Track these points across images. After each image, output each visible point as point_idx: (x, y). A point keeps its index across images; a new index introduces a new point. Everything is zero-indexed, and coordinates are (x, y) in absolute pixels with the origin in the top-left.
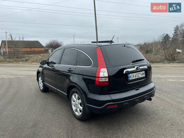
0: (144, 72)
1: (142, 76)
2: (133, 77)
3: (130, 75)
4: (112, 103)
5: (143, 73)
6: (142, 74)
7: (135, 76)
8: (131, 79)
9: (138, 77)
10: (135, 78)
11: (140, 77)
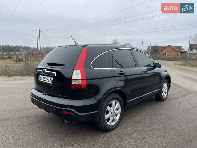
0: (52, 78)
1: (49, 82)
5: (50, 79)
9: (45, 81)
10: (43, 81)
11: (47, 82)
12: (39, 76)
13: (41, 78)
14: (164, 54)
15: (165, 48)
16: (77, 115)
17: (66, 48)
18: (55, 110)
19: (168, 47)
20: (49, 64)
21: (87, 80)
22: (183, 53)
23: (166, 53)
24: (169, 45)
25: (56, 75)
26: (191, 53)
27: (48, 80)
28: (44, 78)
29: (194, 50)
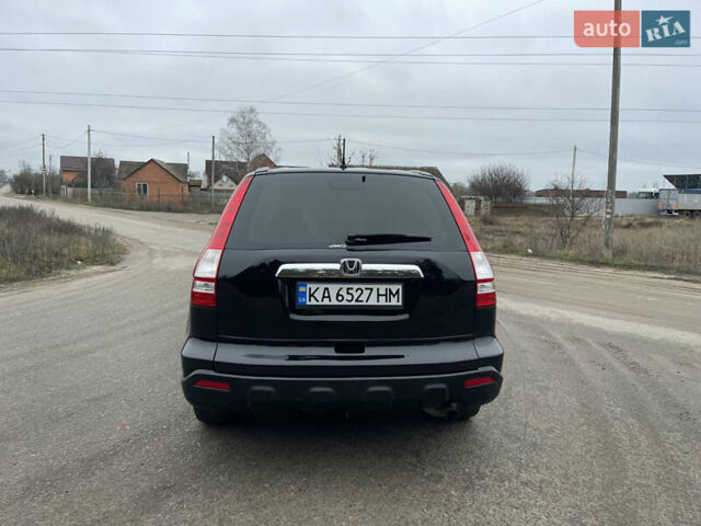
2: (324, 297)
3: (309, 286)
4: (212, 373)
5: (388, 290)
6: (379, 295)
7: (338, 295)
8: (313, 302)
9: (353, 303)
10: (334, 302)
11: (369, 303)
12: (301, 289)
13: (319, 295)
14: (139, 190)
15: (141, 166)
19: (151, 165)
20: (353, 240)
22: (193, 189)
23: (145, 186)
24: (155, 158)
25: (422, 275)
26: (216, 186)
27: (372, 296)
28: (343, 292)
29: (225, 178)
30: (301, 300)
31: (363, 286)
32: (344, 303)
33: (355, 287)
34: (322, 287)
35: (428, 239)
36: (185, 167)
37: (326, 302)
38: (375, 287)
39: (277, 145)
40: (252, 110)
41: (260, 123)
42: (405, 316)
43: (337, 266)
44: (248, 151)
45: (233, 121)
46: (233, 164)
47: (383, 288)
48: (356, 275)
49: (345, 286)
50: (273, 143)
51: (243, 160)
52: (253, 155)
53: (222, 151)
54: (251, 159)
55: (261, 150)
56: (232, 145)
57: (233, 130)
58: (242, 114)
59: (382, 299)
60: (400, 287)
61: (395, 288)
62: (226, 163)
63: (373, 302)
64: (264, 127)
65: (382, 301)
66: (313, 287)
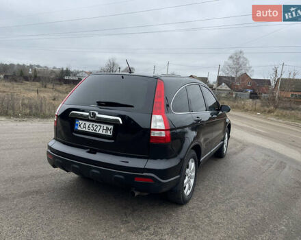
2: (84, 127)
3: (79, 121)
5: (108, 128)
6: (104, 129)
8: (80, 129)
9: (93, 131)
10: (87, 130)
11: (99, 132)
12: (77, 123)
13: (82, 126)
16: (160, 182)
17: (123, 77)
18: (122, 177)
20: (99, 104)
21: (171, 130)
25: (121, 123)
26: (219, 88)
27: (101, 129)
28: (90, 126)
29: (223, 84)
30: (76, 127)
31: (98, 125)
32: (90, 131)
33: (95, 124)
34: (84, 122)
35: (132, 106)
36: (207, 79)
37: (84, 129)
38: (102, 125)
39: (252, 69)
40: (241, 52)
41: (244, 58)
42: (113, 141)
43: (88, 114)
44: (237, 72)
45: (231, 57)
46: (228, 78)
47: (105, 126)
48: (93, 119)
49: (92, 123)
50: (250, 68)
51: (233, 76)
52: (239, 74)
53: (224, 71)
54: (238, 76)
55: (243, 72)
56: (230, 69)
57: (231, 62)
58: (236, 54)
59: (104, 131)
60: (112, 127)
61: (110, 127)
62: (225, 77)
63: (101, 132)
64: (246, 60)
65: (104, 133)
66: (81, 122)
